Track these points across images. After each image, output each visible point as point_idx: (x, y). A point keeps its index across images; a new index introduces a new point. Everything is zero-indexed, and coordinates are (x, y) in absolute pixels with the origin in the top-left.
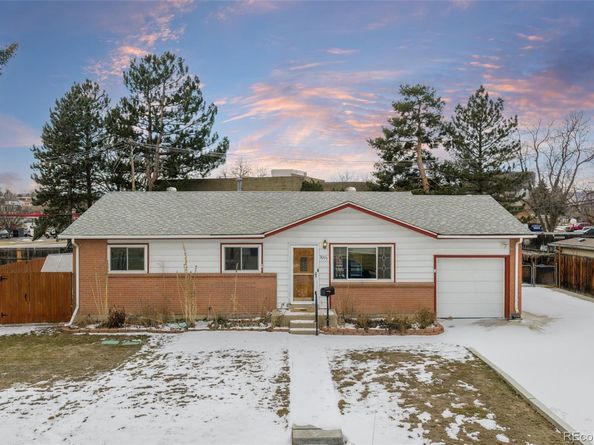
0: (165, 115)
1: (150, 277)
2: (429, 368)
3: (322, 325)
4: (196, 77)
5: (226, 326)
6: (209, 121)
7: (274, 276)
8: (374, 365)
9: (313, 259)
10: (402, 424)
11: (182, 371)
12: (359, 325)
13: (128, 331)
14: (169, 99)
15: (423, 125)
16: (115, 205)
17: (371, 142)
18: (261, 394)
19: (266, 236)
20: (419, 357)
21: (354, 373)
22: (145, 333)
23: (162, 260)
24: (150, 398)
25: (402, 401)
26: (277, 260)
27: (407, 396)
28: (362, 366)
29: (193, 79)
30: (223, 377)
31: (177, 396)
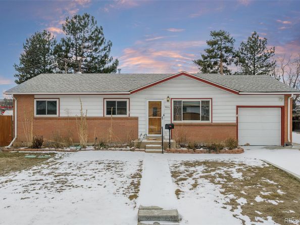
0: (84, 48)
1: (60, 119)
2: (239, 171)
3: (166, 148)
4: (101, 27)
5: (105, 148)
6: (108, 50)
7: (137, 119)
8: (200, 168)
9: (161, 108)
10: (225, 206)
11: (68, 171)
12: (189, 147)
13: (43, 151)
14: (86, 39)
15: (223, 53)
16: (43, 79)
17: (195, 62)
18: (119, 185)
19: (132, 93)
20: (232, 165)
21: (187, 173)
22: (54, 152)
23: (68, 109)
24: (38, 187)
25: (223, 190)
26: (138, 109)
27: (226, 187)
28: (192, 169)
29: (99, 28)
30: (94, 174)
31: (58, 186)
